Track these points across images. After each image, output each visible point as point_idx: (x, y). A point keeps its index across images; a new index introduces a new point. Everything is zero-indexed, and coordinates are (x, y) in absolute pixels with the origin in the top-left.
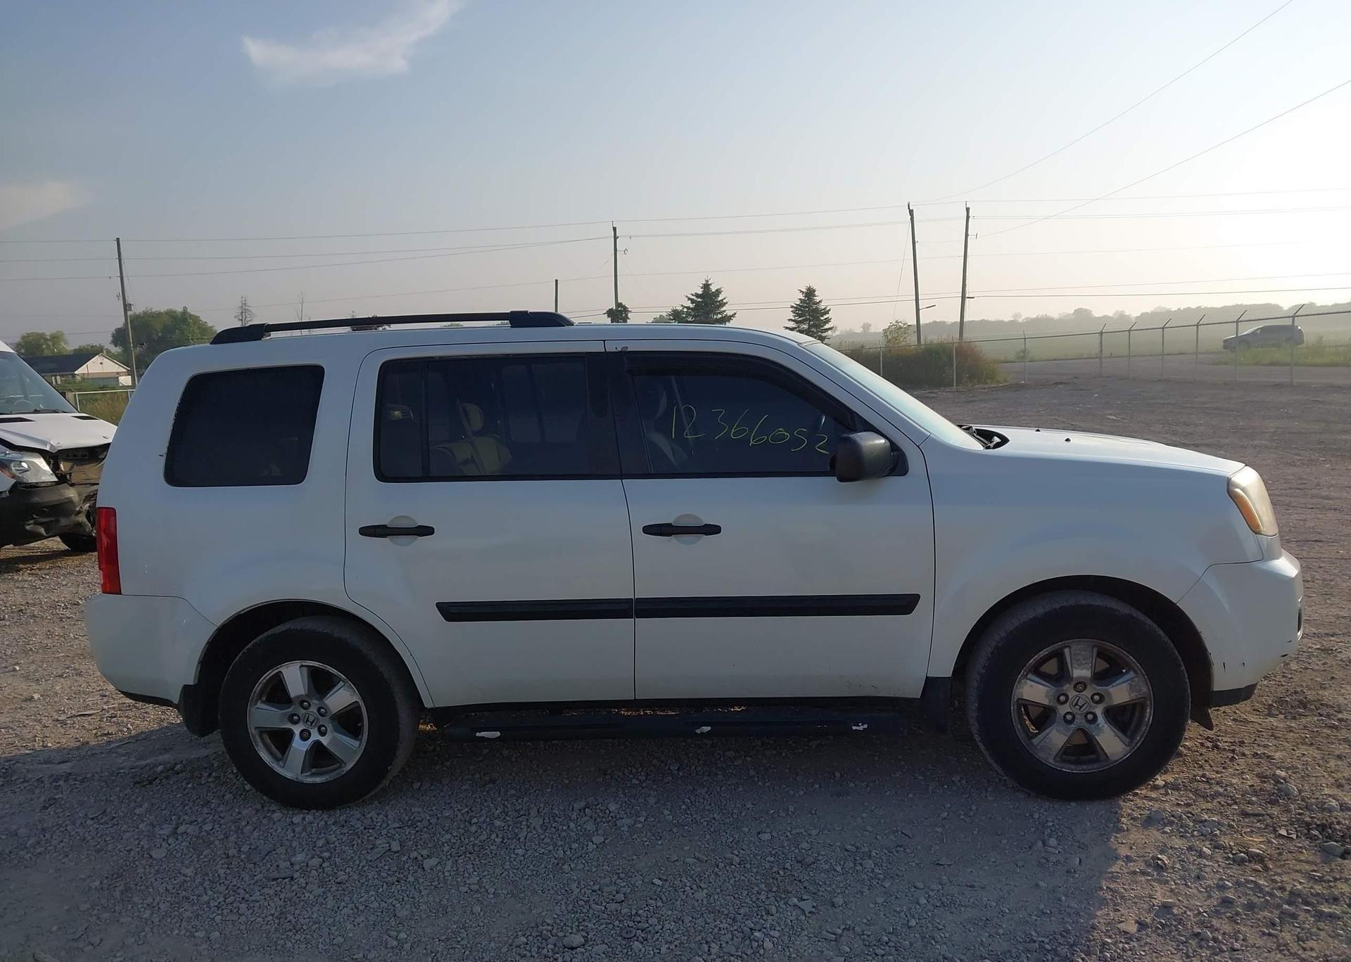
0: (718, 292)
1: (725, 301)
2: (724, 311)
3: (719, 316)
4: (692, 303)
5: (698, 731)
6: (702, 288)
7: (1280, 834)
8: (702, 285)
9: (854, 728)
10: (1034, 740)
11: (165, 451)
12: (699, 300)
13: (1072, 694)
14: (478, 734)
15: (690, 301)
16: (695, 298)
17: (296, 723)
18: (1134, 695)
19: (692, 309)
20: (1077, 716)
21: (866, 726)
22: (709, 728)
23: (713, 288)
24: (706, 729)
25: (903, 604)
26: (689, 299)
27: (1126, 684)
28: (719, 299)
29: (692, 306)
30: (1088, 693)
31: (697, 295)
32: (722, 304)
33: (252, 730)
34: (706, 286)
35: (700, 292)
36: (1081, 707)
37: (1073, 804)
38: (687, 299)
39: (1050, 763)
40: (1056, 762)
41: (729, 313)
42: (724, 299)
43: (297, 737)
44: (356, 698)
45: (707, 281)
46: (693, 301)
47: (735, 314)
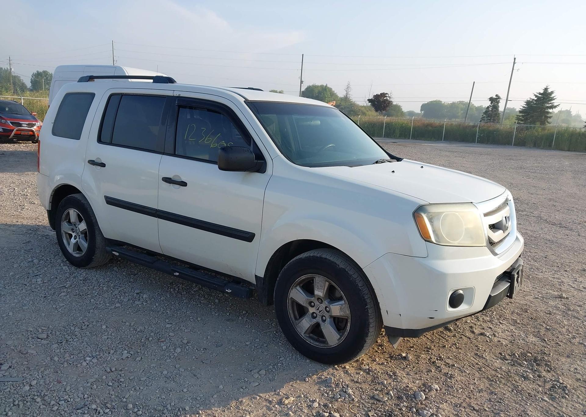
0: (552, 92)
1: (555, 98)
2: (553, 103)
3: (550, 105)
4: (536, 97)
5: (175, 274)
6: (543, 90)
7: (368, 414)
8: (544, 89)
9: (227, 290)
10: (297, 321)
11: (53, 121)
12: (541, 96)
13: (317, 303)
14: (113, 252)
15: (535, 96)
16: (538, 95)
17: (74, 232)
18: (342, 314)
19: (535, 100)
20: (318, 316)
21: (231, 291)
22: (178, 274)
23: (550, 91)
24: (177, 274)
25: (248, 237)
26: (535, 95)
27: (339, 306)
28: (552, 96)
29: (536, 99)
30: (323, 306)
31: (540, 94)
32: (553, 99)
33: (62, 231)
34: (546, 89)
35: (542, 92)
36: (320, 312)
37: (308, 361)
38: (534, 95)
39: (302, 336)
40: (305, 336)
41: (555, 104)
42: (555, 96)
43: (73, 238)
44: (86, 228)
45: (547, 87)
46: (536, 96)
47: (559, 105)
